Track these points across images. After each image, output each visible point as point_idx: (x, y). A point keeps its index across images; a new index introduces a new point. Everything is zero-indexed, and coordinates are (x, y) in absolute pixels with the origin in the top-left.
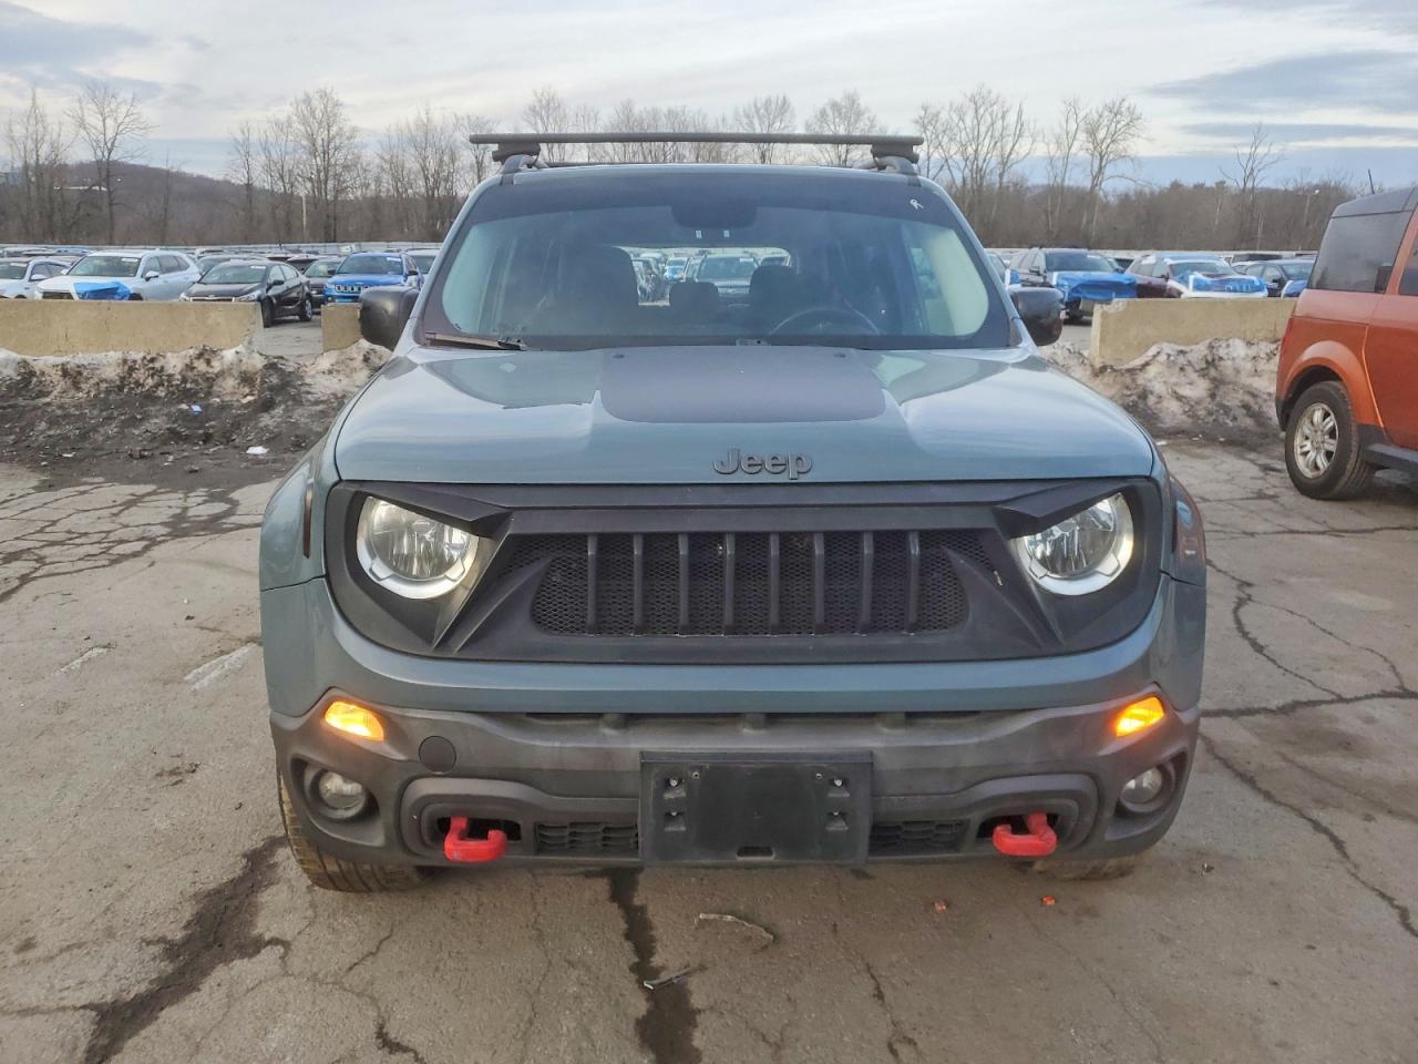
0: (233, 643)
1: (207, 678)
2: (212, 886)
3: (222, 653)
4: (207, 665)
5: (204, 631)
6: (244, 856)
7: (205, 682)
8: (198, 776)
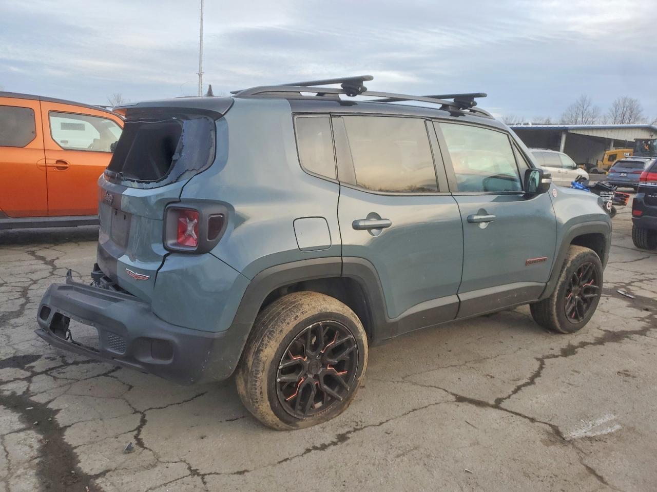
0: (580, 446)
1: (605, 421)
2: (615, 343)
3: (590, 439)
4: (604, 432)
5: (600, 474)
6: (604, 345)
7: (607, 418)
8: (618, 370)
